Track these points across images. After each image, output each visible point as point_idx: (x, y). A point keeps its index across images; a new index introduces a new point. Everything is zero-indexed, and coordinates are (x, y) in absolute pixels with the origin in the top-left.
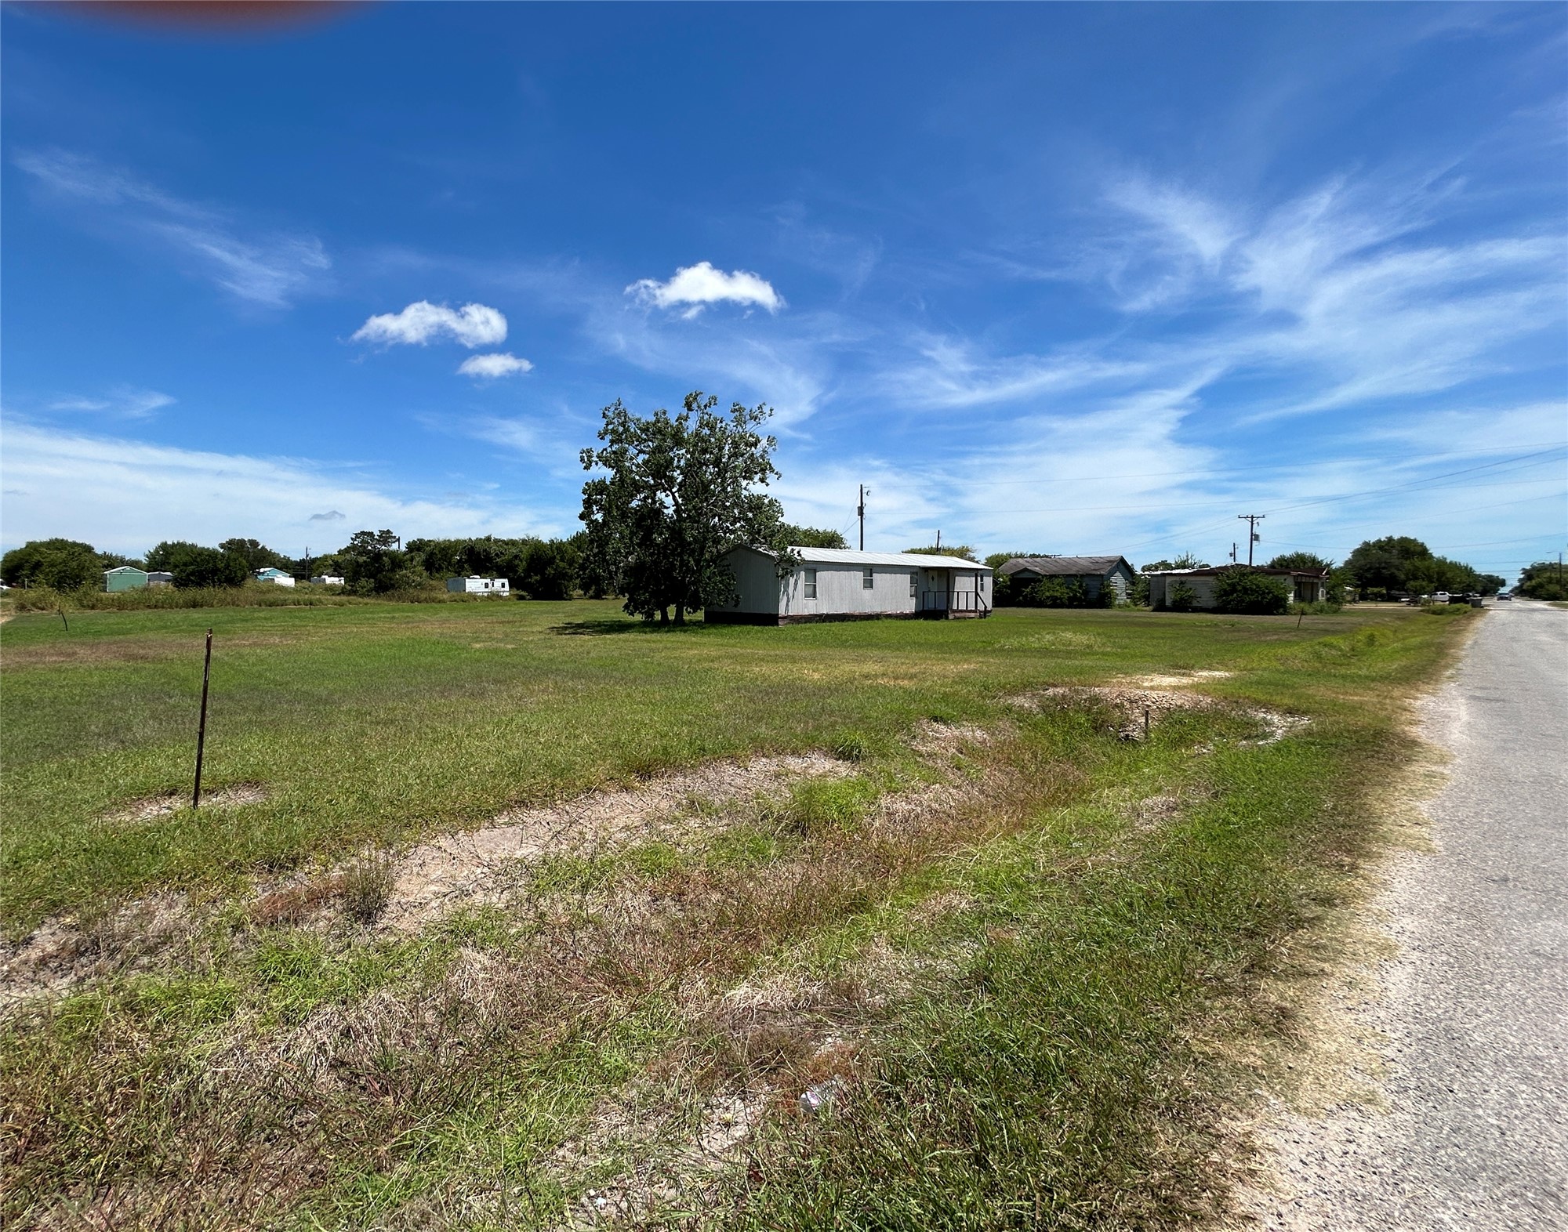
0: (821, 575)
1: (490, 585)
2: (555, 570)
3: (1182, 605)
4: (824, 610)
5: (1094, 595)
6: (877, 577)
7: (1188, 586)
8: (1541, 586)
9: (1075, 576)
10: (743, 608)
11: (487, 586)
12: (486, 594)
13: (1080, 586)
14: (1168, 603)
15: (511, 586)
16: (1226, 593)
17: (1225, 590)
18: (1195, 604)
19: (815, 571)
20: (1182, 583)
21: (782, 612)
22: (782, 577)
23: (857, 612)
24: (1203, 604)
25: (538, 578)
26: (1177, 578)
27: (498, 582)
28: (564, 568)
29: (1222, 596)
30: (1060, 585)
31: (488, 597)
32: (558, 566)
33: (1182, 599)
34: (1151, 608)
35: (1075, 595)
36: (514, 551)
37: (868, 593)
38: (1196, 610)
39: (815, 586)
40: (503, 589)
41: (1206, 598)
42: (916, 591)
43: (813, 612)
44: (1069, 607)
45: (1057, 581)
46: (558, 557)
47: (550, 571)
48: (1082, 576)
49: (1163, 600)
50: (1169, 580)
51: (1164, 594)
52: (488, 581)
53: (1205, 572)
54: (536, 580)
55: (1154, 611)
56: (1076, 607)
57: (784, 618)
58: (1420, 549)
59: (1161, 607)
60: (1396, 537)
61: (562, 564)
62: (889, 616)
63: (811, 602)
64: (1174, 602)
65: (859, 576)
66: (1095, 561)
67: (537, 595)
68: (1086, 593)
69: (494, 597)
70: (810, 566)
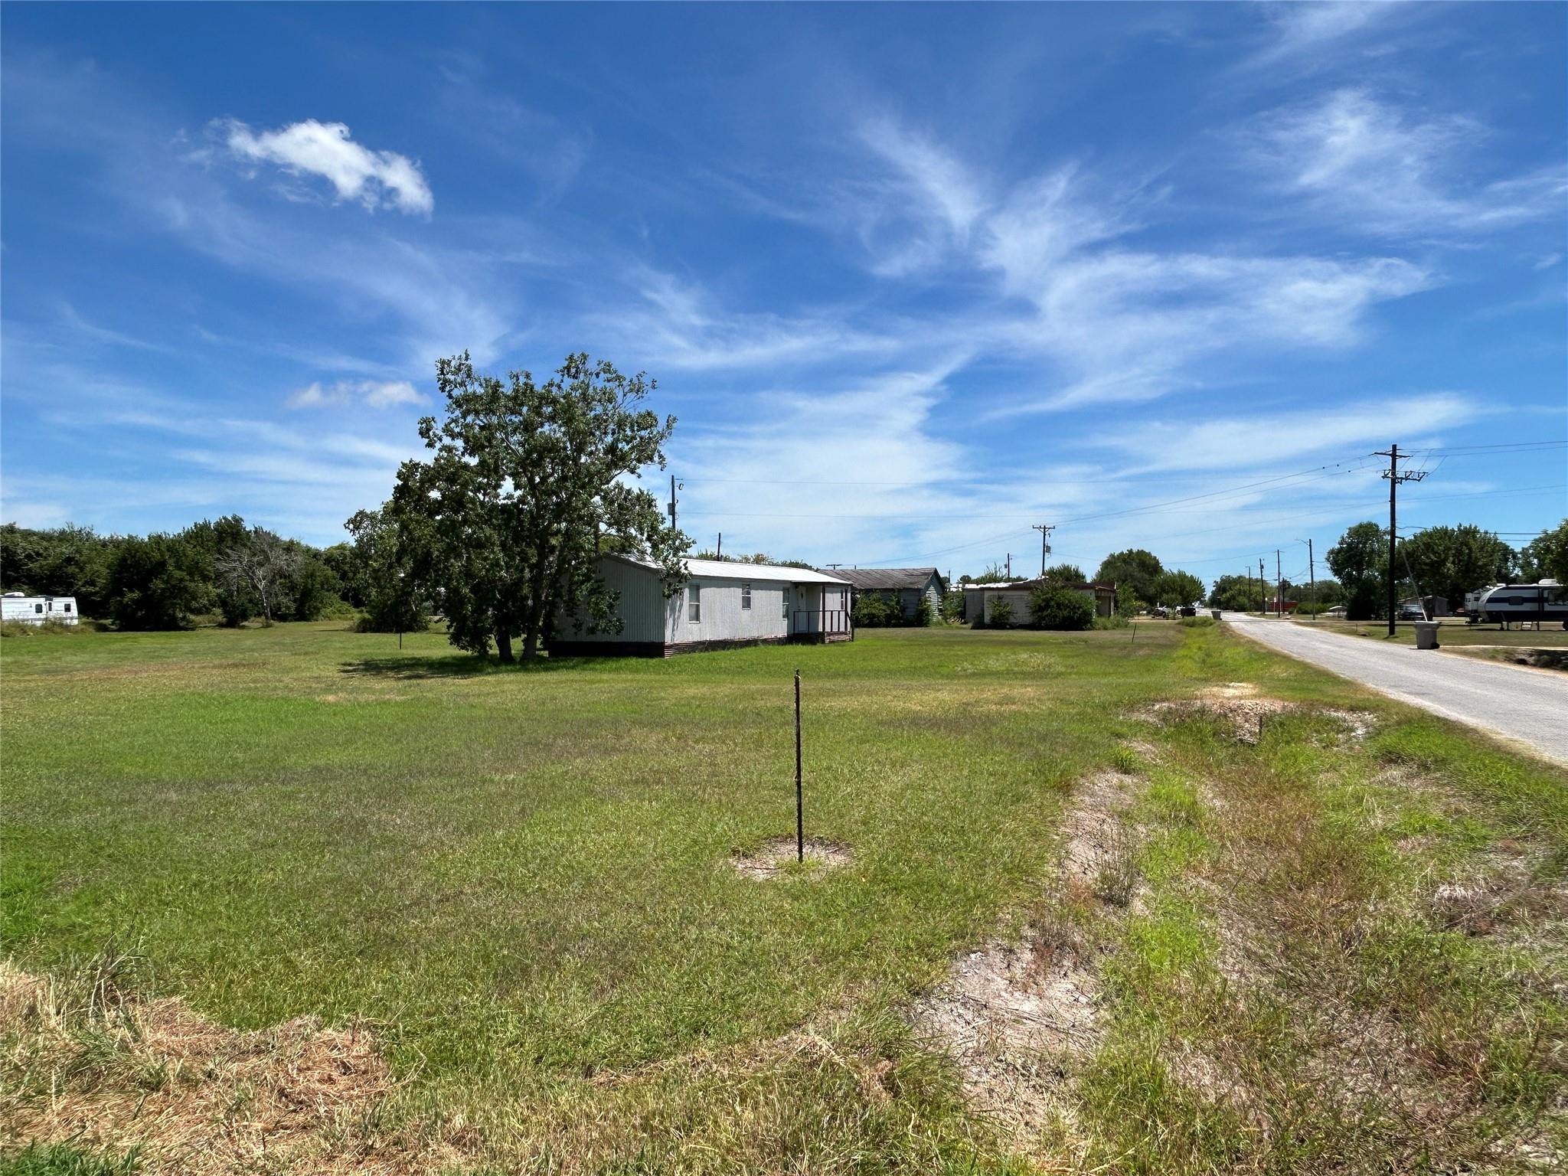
0: (705, 593)
1: (45, 609)
2: (166, 582)
3: (1000, 623)
4: (708, 636)
5: (911, 612)
6: (756, 595)
7: (1006, 601)
8: (1233, 597)
9: (892, 590)
10: (626, 637)
11: (39, 609)
12: (39, 623)
13: (898, 602)
14: (987, 619)
15: (82, 611)
16: (1041, 609)
17: (1040, 606)
18: (1012, 620)
19: (698, 588)
20: (1000, 598)
21: (668, 641)
22: (669, 596)
23: (736, 639)
24: (1021, 621)
25: (136, 595)
26: (996, 593)
27: (59, 603)
28: (182, 580)
29: (1036, 612)
30: (878, 600)
31: (44, 628)
32: (170, 576)
33: (1001, 615)
34: (970, 625)
35: (893, 612)
36: (66, 550)
37: (746, 613)
38: (1013, 627)
39: (698, 606)
40: (69, 614)
41: (1023, 614)
42: (787, 611)
43: (697, 639)
44: (888, 625)
45: (875, 596)
46: (171, 561)
47: (158, 584)
48: (900, 590)
49: (982, 616)
50: (987, 594)
51: (983, 610)
52: (41, 601)
53: (1020, 586)
54: (132, 600)
55: (973, 628)
56: (894, 626)
57: (671, 647)
58: (1153, 562)
59: (980, 625)
60: (1135, 550)
61: (178, 574)
62: (765, 641)
63: (694, 627)
64: (993, 618)
65: (738, 593)
66: (910, 574)
67: (132, 621)
68: (903, 610)
69: (55, 627)
70: (694, 582)
